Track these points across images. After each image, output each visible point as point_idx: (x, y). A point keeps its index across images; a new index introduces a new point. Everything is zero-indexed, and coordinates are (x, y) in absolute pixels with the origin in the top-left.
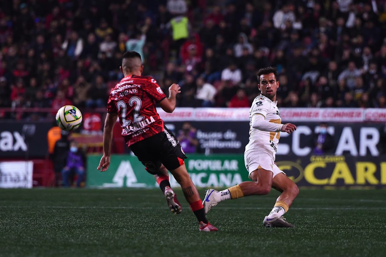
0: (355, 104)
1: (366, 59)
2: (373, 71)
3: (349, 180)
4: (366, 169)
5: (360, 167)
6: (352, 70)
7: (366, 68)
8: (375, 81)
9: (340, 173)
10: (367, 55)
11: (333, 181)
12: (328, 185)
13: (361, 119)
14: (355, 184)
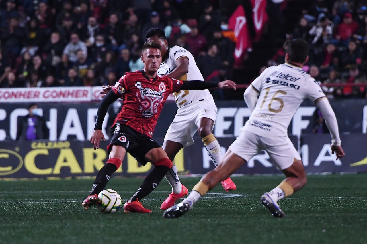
0: (79, 81)
1: (91, 29)
2: (99, 44)
3: (75, 168)
4: (95, 156)
5: (88, 153)
6: (75, 44)
7: (92, 40)
8: (103, 55)
9: (65, 161)
10: (93, 26)
11: (57, 170)
12: (52, 175)
13: (88, 98)
14: (83, 174)
